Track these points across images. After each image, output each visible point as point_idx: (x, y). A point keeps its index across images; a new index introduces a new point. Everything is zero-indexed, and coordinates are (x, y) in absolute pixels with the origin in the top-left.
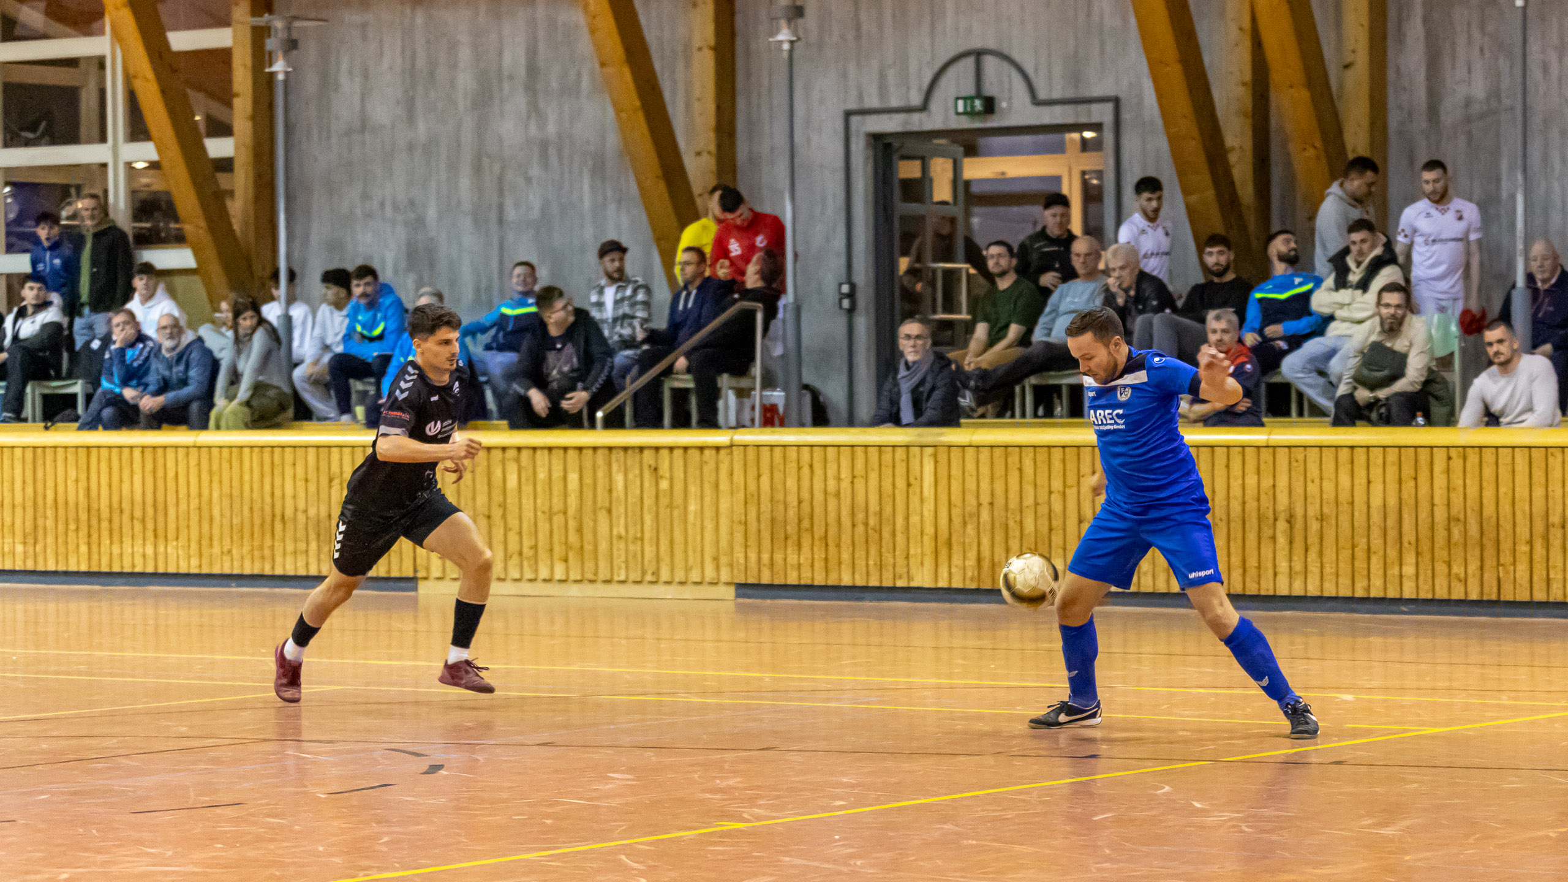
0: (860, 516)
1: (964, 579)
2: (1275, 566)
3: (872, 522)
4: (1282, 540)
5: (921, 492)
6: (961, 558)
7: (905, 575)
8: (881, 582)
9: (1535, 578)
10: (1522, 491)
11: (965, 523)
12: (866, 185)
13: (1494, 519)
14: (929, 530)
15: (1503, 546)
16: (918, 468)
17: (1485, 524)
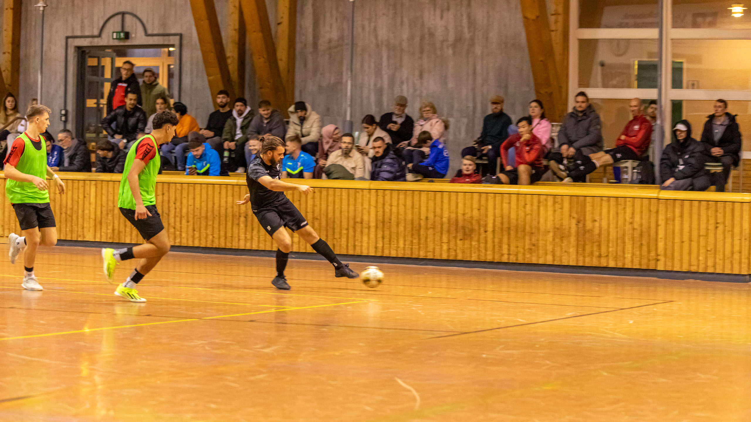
0: (64, 210)
1: (107, 238)
2: (239, 236)
3: (69, 212)
4: (242, 225)
5: (90, 200)
6: (106, 228)
7: (82, 235)
8: (72, 237)
9: (349, 244)
10: (345, 207)
11: (108, 214)
12: (74, 68)
13: (332, 220)
14: (93, 216)
15: (336, 231)
16: (88, 189)
17: (329, 221)
